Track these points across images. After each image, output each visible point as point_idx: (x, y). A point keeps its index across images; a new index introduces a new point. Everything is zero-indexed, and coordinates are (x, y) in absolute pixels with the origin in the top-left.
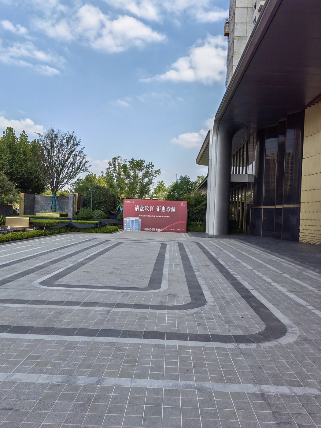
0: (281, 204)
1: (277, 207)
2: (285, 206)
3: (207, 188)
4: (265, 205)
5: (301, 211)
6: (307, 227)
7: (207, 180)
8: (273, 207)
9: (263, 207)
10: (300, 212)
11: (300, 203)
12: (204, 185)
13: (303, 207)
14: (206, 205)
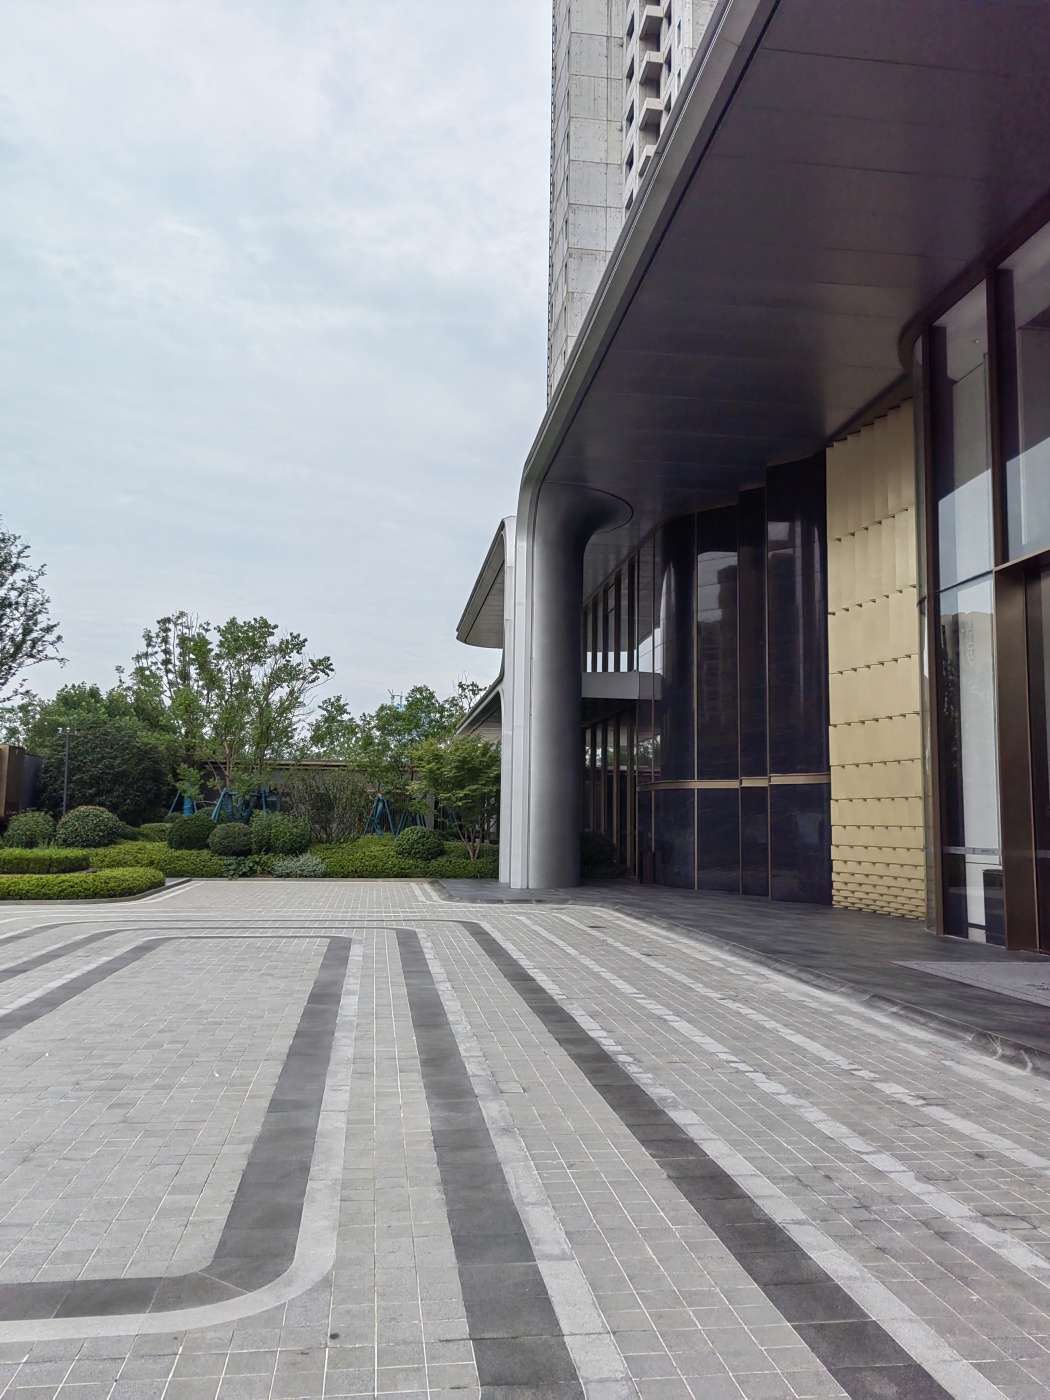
0: (760, 772)
1: (748, 783)
2: (778, 780)
3: (500, 722)
4: (702, 776)
5: (833, 797)
6: (860, 854)
7: (498, 694)
8: (733, 784)
9: (696, 784)
10: (830, 798)
11: (829, 768)
12: (490, 711)
13: (841, 784)
14: (497, 779)
